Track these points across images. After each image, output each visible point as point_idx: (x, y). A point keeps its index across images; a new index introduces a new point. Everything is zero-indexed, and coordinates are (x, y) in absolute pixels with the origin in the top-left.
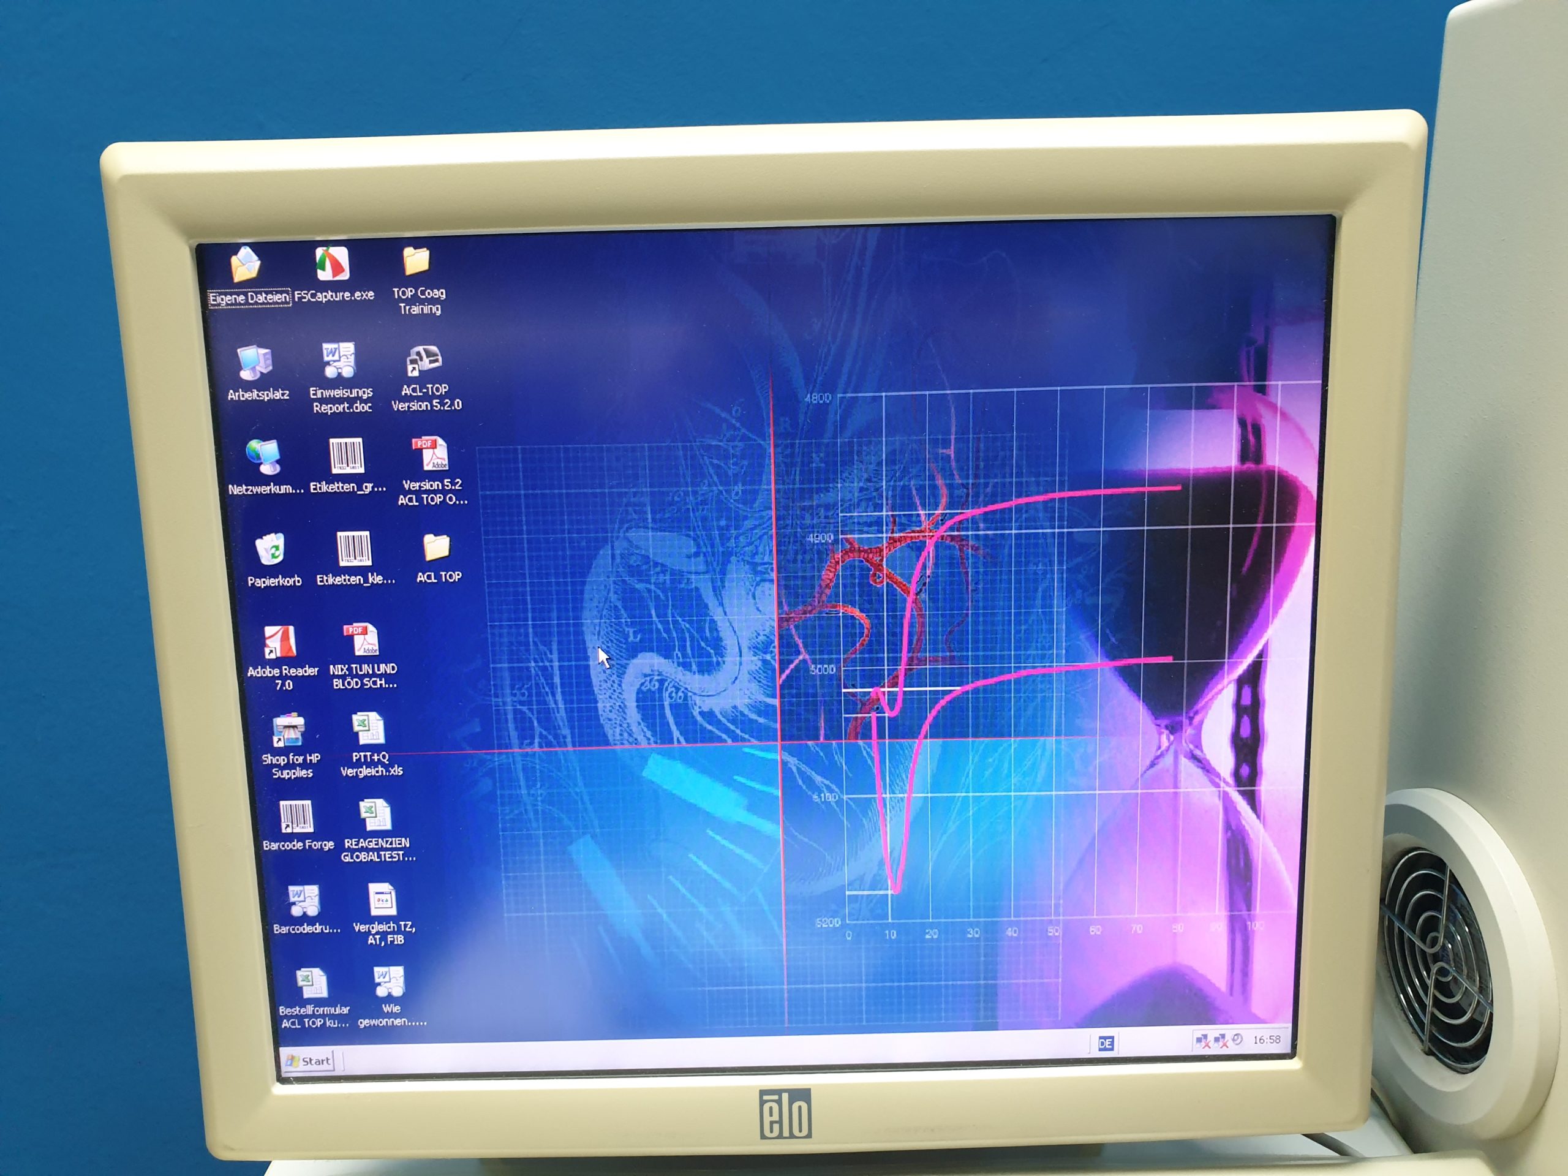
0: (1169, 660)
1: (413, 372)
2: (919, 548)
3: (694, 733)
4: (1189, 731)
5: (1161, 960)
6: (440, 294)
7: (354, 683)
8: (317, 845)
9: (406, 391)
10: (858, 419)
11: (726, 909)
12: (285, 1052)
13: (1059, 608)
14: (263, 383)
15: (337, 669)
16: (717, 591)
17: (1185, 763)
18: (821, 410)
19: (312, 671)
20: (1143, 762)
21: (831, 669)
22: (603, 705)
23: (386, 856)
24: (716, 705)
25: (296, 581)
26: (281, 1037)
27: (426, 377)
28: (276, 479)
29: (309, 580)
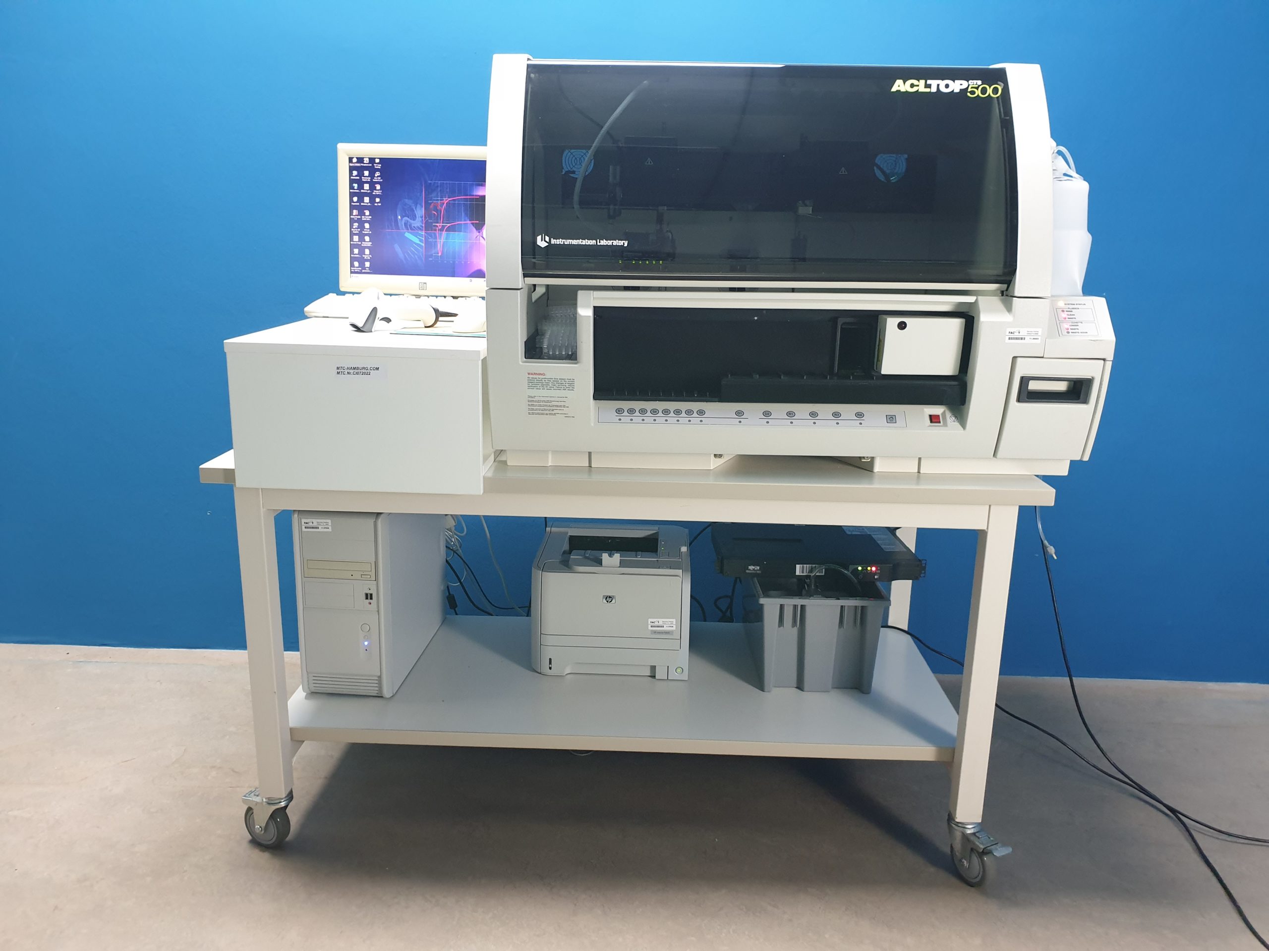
0: (478, 222)
1: (376, 175)
2: (444, 203)
3: (412, 229)
4: (481, 233)
5: (479, 268)
6: (380, 165)
7: (365, 219)
8: (358, 243)
9: (375, 178)
10: (436, 185)
11: (416, 256)
12: (352, 275)
13: (463, 214)
14: (356, 176)
15: (363, 217)
16: (416, 208)
17: (481, 238)
18: (431, 183)
19: (359, 217)
20: (475, 237)
21: (431, 221)
22: (399, 224)
23: (368, 245)
24: (415, 225)
25: (358, 204)
26: (351, 272)
27: (378, 176)
28: (357, 190)
29: (360, 204)
